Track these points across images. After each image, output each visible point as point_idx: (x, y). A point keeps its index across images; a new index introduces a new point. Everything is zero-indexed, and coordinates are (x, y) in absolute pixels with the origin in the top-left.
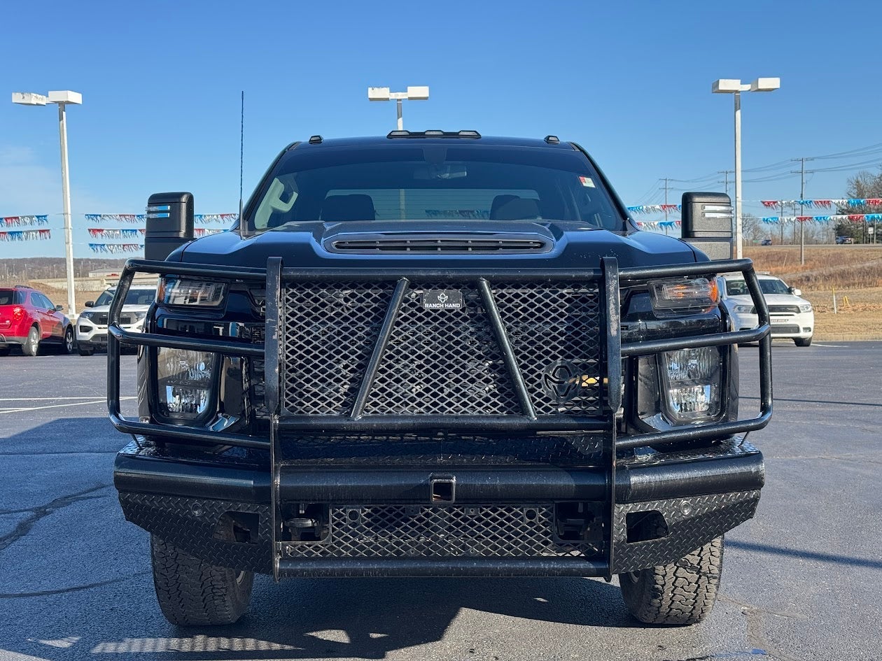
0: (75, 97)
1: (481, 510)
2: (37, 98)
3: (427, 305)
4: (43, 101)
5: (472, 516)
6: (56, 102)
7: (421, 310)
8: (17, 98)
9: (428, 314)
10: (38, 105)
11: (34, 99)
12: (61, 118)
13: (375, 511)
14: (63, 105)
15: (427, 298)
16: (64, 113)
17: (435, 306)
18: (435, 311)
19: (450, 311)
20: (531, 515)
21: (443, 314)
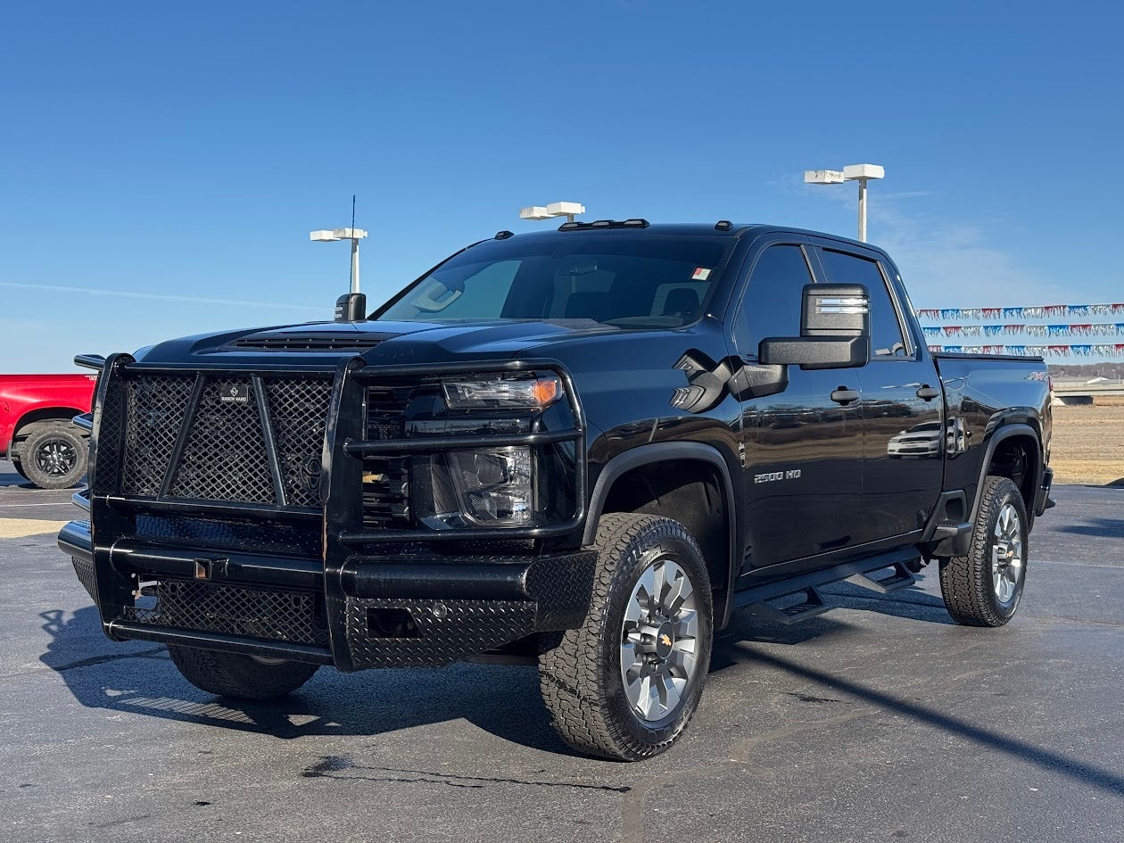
0: (875, 171)
1: (261, 594)
2: (832, 175)
3: (223, 399)
4: (840, 177)
5: (254, 599)
6: (853, 179)
7: (218, 402)
8: (810, 177)
9: (224, 407)
10: (833, 183)
11: (829, 177)
12: (861, 197)
13: (187, 586)
14: (863, 181)
15: (223, 391)
16: (865, 191)
17: (228, 399)
18: (229, 403)
19: (240, 404)
20: (297, 602)
21: (234, 407)
